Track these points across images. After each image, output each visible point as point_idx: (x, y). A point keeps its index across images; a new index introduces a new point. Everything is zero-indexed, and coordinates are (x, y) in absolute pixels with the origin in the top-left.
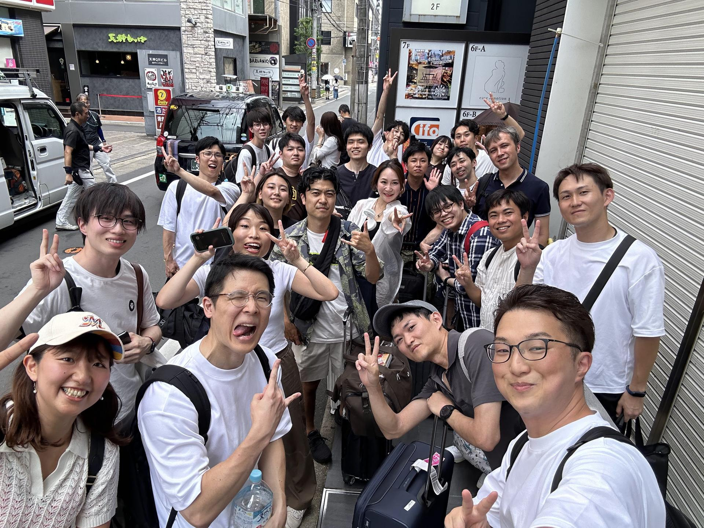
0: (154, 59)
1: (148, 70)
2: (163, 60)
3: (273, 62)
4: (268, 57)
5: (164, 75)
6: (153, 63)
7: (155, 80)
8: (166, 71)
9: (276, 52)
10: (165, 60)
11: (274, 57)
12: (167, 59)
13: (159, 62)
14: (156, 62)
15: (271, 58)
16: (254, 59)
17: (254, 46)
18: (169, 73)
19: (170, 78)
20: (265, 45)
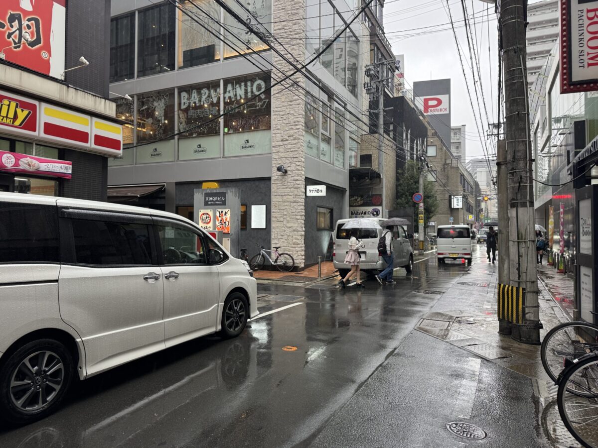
0: (211, 199)
1: (202, 211)
2: (221, 199)
3: (375, 213)
4: (370, 209)
5: (219, 217)
6: (209, 203)
7: (208, 223)
8: (222, 212)
9: (378, 204)
10: (223, 199)
11: (376, 209)
12: (225, 197)
13: (216, 201)
14: (213, 201)
15: (373, 210)
16: (356, 211)
17: (356, 200)
18: (226, 213)
19: (226, 220)
20: (367, 198)
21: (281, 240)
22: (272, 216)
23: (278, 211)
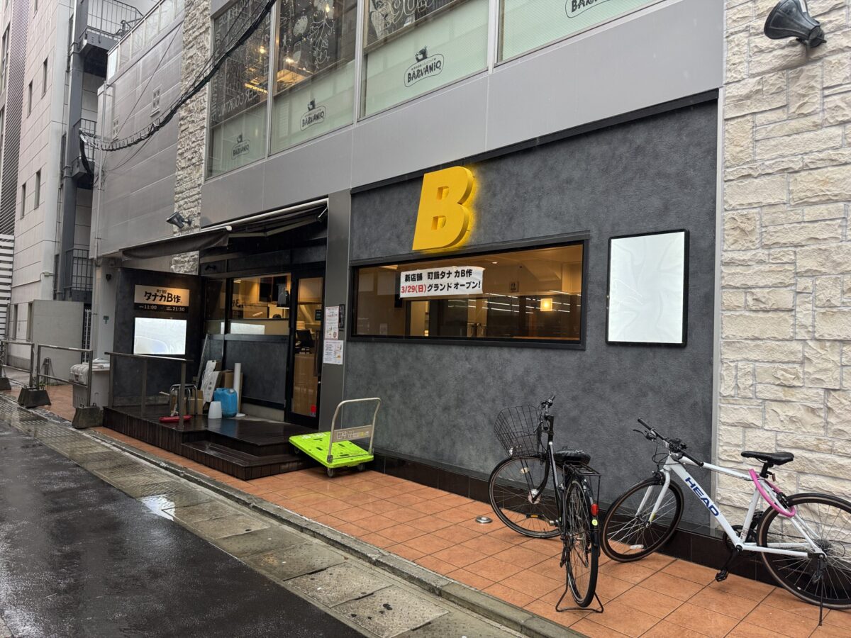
21: (775, 406)
22: (718, 283)
23: (762, 254)
